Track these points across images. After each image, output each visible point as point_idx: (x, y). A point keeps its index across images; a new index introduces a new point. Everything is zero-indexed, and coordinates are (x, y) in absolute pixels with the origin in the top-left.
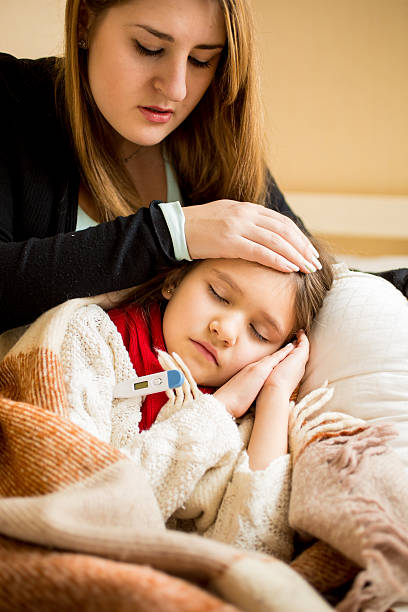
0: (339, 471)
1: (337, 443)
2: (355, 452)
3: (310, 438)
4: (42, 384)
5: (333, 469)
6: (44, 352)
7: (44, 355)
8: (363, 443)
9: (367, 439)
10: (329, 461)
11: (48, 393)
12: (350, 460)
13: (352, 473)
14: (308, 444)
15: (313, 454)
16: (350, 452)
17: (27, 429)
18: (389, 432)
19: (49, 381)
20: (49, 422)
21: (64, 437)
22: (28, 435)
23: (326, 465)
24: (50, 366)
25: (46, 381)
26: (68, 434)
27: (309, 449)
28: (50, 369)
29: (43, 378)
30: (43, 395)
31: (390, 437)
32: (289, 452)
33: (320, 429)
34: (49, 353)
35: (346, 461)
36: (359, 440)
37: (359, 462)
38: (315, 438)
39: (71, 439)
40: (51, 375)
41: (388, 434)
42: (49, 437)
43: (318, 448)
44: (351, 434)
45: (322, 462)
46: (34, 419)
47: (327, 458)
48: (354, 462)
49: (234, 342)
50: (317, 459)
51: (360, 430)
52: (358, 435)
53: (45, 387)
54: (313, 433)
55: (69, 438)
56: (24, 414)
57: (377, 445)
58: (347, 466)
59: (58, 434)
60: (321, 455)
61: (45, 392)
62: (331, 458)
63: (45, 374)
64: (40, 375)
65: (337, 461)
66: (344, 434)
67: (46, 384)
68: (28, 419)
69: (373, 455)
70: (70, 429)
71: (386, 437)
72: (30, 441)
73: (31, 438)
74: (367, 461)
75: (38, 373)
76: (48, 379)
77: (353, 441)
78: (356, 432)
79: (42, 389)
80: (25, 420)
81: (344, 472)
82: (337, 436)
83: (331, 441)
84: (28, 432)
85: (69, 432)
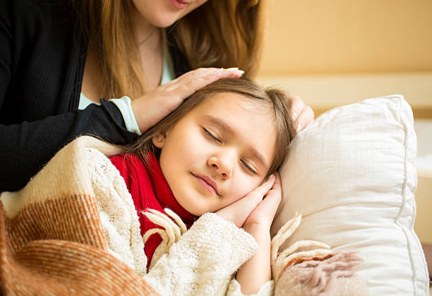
0: (311, 290)
1: (309, 266)
2: (324, 274)
3: (286, 264)
4: (88, 226)
5: (305, 288)
6: (83, 197)
7: (84, 200)
8: (332, 265)
9: (335, 263)
10: (302, 282)
11: (95, 233)
12: (320, 280)
13: (322, 291)
14: (284, 269)
15: (289, 277)
16: (320, 273)
17: (81, 262)
18: (354, 258)
19: (94, 224)
20: (104, 259)
21: (118, 273)
22: (82, 267)
23: (300, 285)
24: (91, 208)
25: (91, 223)
26: (123, 272)
27: (285, 273)
28: (92, 212)
29: (88, 220)
30: (92, 236)
31: (355, 262)
32: (272, 278)
33: (295, 256)
34: (87, 198)
35: (317, 280)
36: (329, 263)
37: (328, 282)
38: (290, 262)
39: (125, 276)
40: (94, 217)
41: (354, 260)
42: (105, 271)
43: (292, 271)
44: (321, 260)
45: (296, 283)
46: (90, 254)
47: (300, 279)
48: (324, 281)
49: (231, 174)
50: (292, 280)
51: (330, 256)
52: (329, 260)
53: (91, 228)
54: (289, 259)
55: (124, 275)
56: (78, 250)
57: (344, 268)
58: (318, 285)
59: (113, 269)
60: (296, 277)
61: (92, 233)
62: (303, 279)
63: (89, 217)
64: (85, 218)
65: (309, 282)
66: (315, 259)
67: (92, 226)
68: (83, 254)
69: (340, 276)
70: (124, 268)
71: (352, 262)
72: (85, 272)
73: (86, 270)
74: (335, 281)
75: (82, 217)
76: (93, 221)
77: (323, 265)
78: (326, 258)
79: (90, 232)
80: (79, 255)
81: (315, 291)
82: (309, 260)
83: (304, 264)
84: (83, 265)
85: (123, 270)
